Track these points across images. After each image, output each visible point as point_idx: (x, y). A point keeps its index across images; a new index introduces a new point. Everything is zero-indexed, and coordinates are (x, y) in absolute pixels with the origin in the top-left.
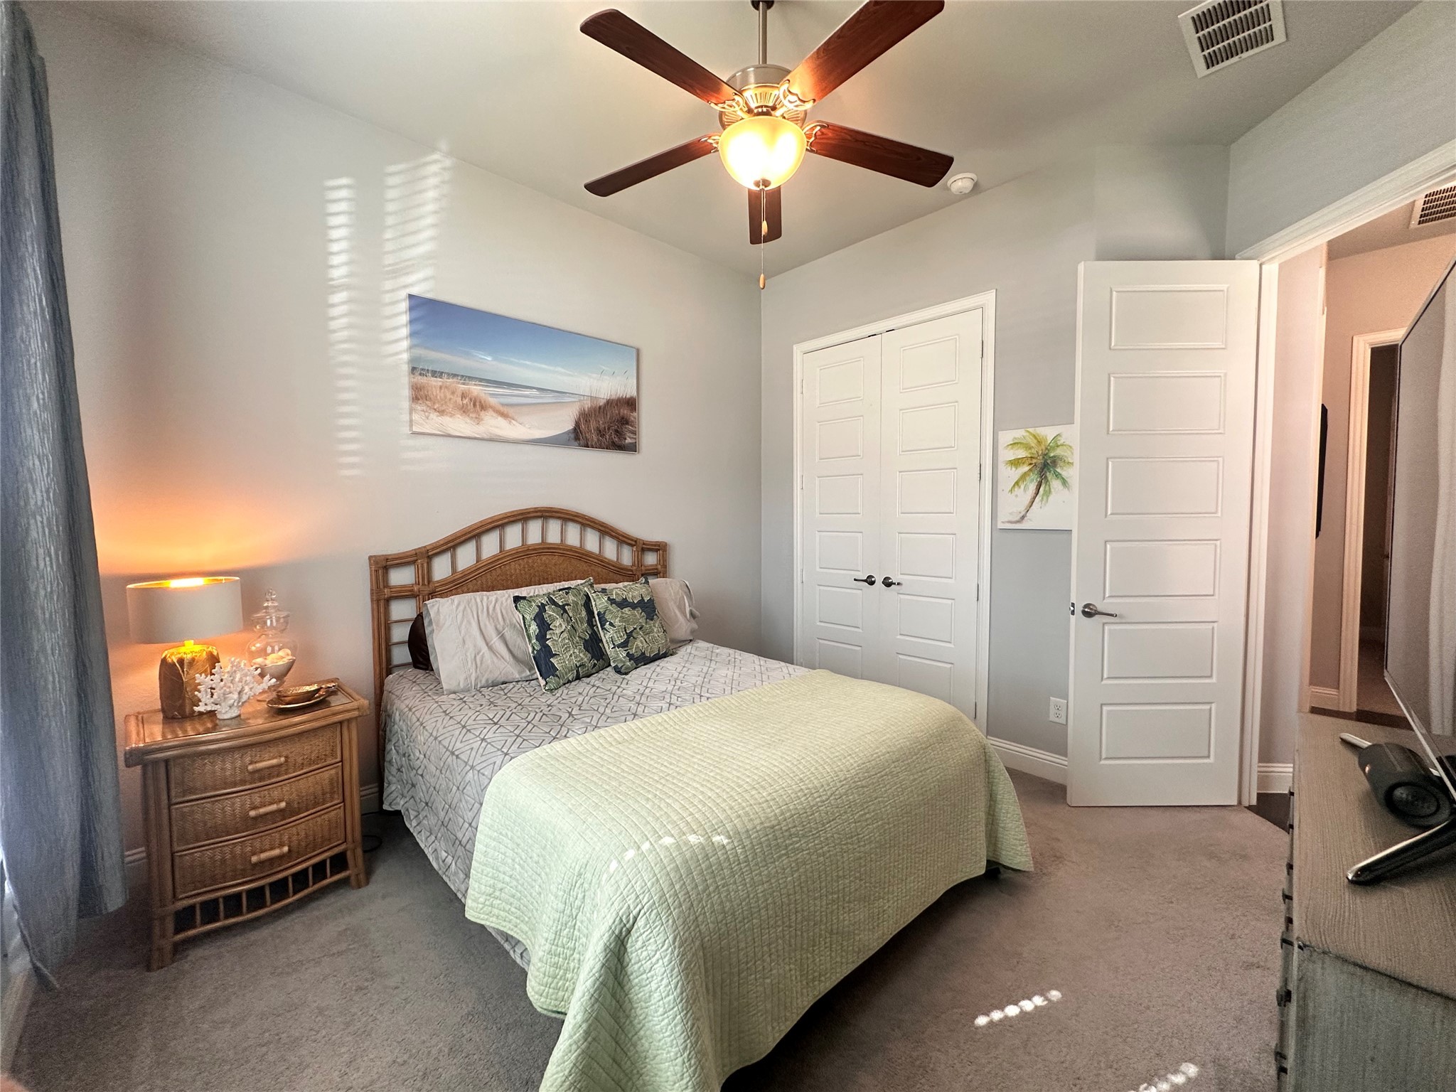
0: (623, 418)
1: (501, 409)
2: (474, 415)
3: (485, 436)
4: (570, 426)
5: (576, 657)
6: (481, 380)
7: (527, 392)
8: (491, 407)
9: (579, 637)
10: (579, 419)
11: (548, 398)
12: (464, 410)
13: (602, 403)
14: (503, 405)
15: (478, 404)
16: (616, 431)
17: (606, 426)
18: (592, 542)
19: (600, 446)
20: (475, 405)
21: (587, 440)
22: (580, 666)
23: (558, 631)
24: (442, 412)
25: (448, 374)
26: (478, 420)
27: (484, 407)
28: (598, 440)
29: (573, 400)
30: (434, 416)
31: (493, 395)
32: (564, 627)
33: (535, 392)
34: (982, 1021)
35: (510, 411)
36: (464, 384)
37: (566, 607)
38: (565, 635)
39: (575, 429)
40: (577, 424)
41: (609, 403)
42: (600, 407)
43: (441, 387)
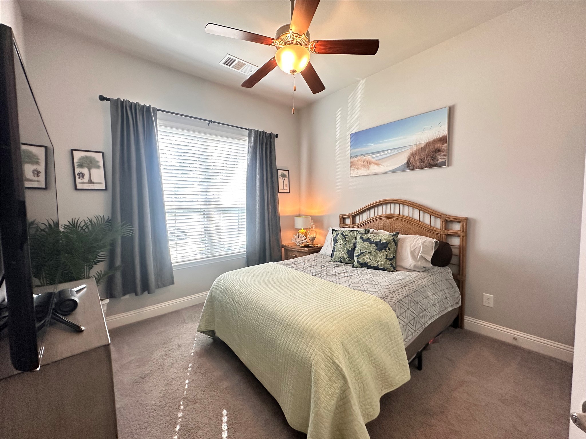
0: (437, 149)
1: (376, 162)
2: (367, 167)
3: (371, 174)
4: (405, 161)
5: (342, 254)
6: (369, 154)
7: (386, 152)
8: (373, 162)
9: (347, 248)
10: (410, 157)
11: (395, 152)
12: (364, 166)
13: (423, 145)
14: (377, 160)
15: (368, 163)
16: (432, 157)
17: (425, 156)
18: (416, 214)
19: (421, 167)
20: (367, 163)
21: (414, 166)
22: (342, 258)
23: (339, 244)
24: (358, 169)
25: (360, 155)
26: (368, 168)
27: (370, 163)
28: (420, 164)
29: (407, 149)
30: (356, 170)
31: (373, 158)
32: (342, 243)
33: (389, 151)
34: (225, 412)
35: (379, 162)
36: (364, 157)
37: (346, 237)
38: (341, 246)
39: (407, 162)
40: (409, 160)
41: (428, 144)
42: (422, 148)
43: (358, 160)
